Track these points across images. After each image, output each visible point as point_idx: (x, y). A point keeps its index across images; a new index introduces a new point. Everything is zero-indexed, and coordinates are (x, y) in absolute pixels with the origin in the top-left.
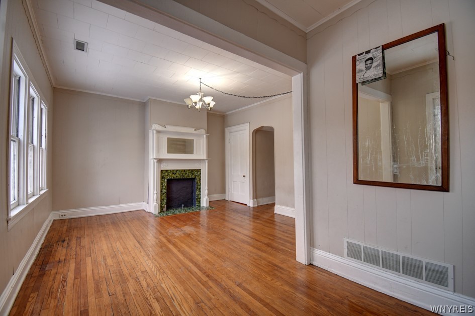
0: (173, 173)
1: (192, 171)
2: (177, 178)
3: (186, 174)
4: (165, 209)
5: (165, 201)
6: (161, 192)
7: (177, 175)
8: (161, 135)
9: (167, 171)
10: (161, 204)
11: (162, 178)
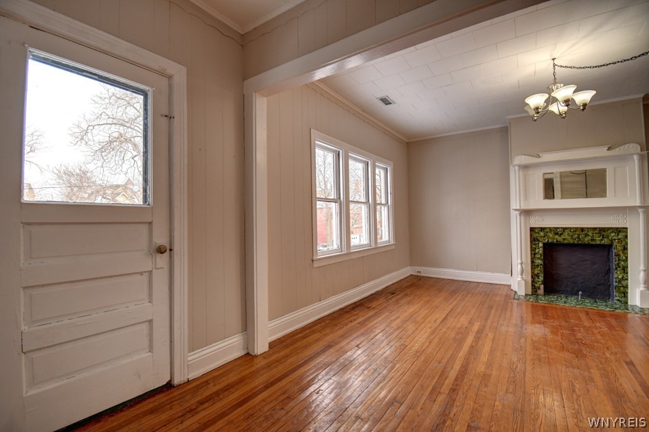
0: (557, 234)
1: (602, 231)
2: (566, 242)
3: (587, 235)
4: (541, 291)
5: (541, 278)
6: (532, 262)
7: (566, 235)
8: (531, 172)
9: (542, 229)
10: (533, 282)
11: (534, 240)
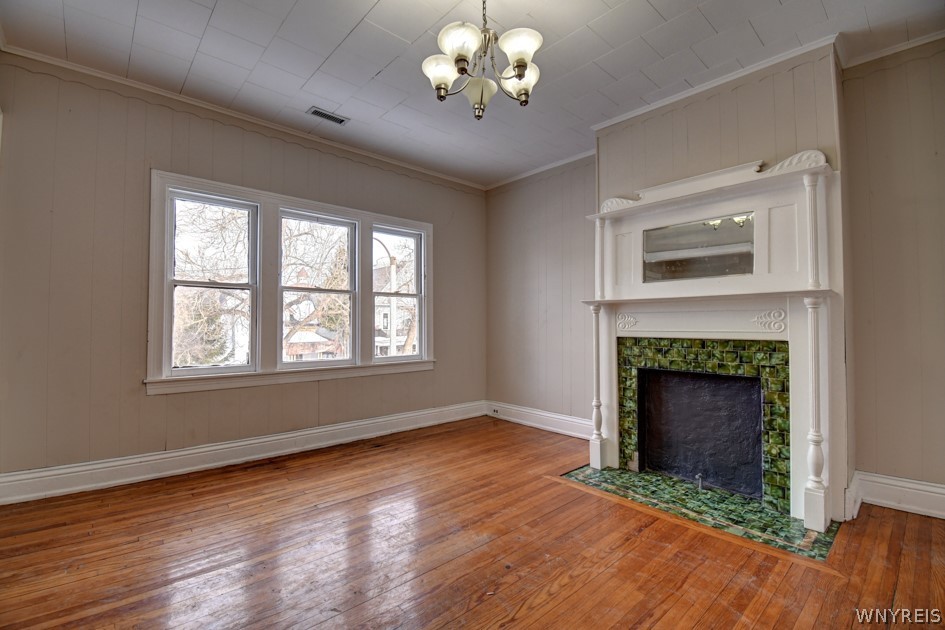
0: (659, 351)
1: (739, 347)
2: (674, 368)
3: (710, 356)
4: (634, 465)
5: (634, 439)
6: (621, 405)
7: (674, 355)
8: (624, 229)
9: (637, 341)
10: (621, 443)
11: (623, 362)
